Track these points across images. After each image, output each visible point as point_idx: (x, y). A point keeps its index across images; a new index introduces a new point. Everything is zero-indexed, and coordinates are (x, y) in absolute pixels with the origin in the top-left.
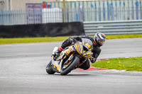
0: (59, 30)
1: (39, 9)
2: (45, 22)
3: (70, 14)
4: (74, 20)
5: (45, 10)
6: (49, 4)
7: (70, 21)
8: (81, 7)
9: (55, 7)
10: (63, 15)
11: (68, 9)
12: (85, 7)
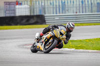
0: (28, 21)
1: (13, 6)
2: (18, 15)
3: (35, 10)
4: (38, 14)
5: (17, 6)
6: (20, 2)
7: (35, 14)
8: (43, 4)
9: (25, 4)
10: (30, 10)
11: (34, 6)
12: (46, 4)
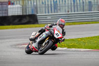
0: (20, 20)
1: (5, 6)
2: (10, 15)
3: (27, 9)
4: (30, 13)
5: (10, 6)
6: (12, 2)
7: (27, 14)
8: (35, 4)
9: (17, 4)
10: (23, 10)
11: (26, 6)
12: (38, 4)
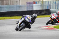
2: (34, 10)
8: (49, 3)
9: (39, 3)
12: (51, 3)
